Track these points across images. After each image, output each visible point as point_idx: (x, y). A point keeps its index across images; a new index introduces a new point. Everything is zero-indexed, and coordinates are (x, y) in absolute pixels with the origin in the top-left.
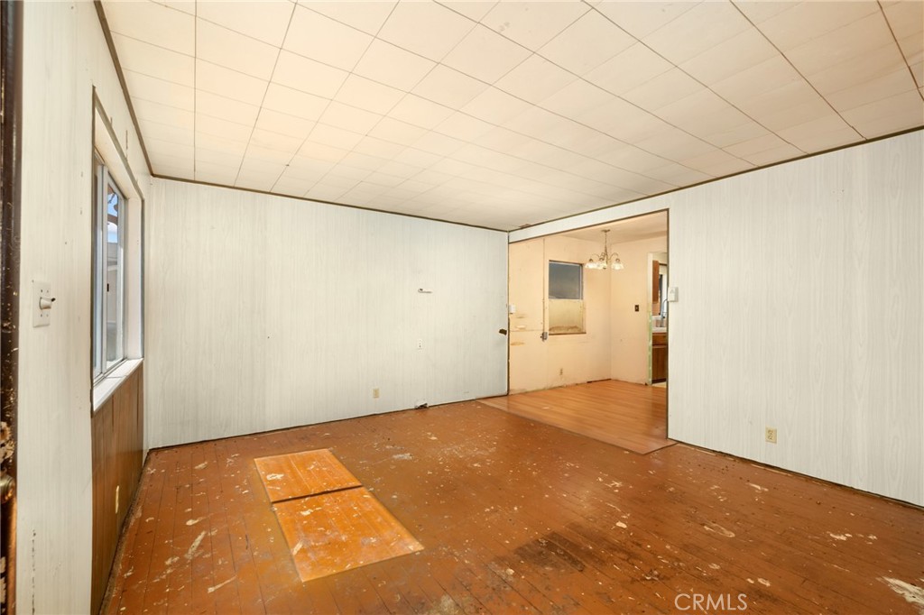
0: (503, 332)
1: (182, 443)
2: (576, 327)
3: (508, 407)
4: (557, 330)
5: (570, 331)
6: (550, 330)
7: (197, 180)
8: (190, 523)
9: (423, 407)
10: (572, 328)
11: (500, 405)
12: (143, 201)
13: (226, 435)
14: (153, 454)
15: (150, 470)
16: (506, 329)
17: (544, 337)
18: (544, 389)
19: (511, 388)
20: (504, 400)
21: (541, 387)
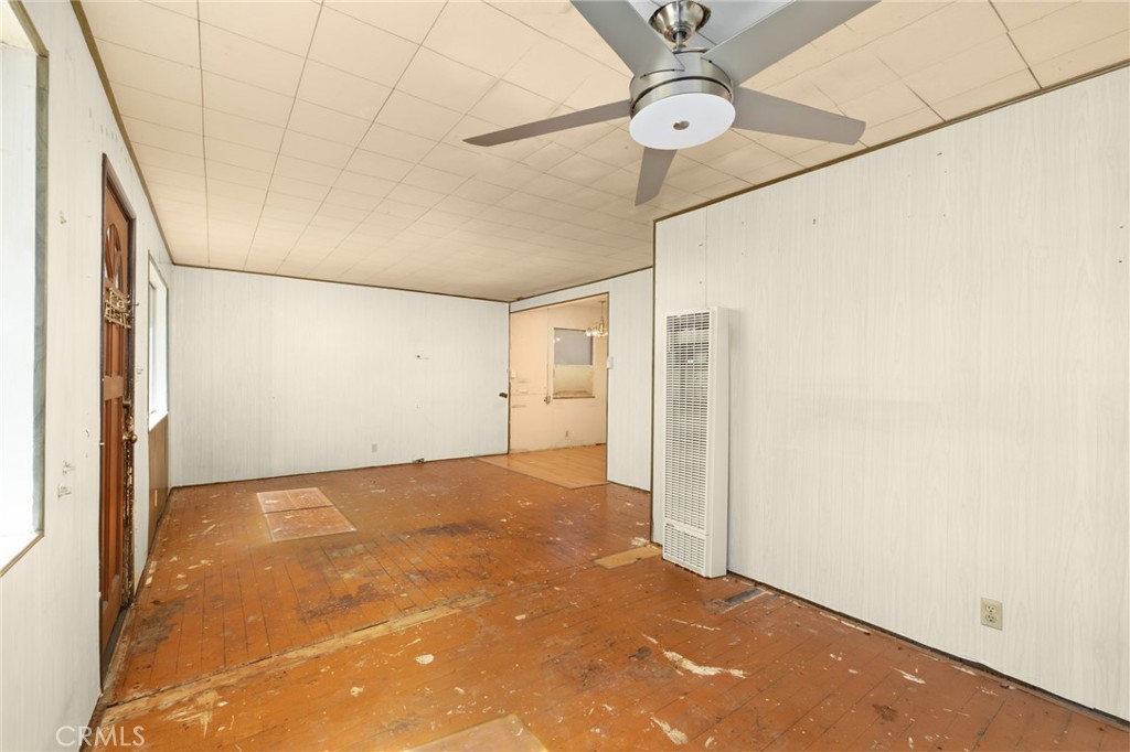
0: (502, 395)
1: (199, 483)
2: (585, 392)
3: (509, 465)
4: (561, 394)
5: (578, 395)
6: (555, 394)
7: (212, 266)
8: (205, 521)
9: (420, 463)
10: (580, 392)
11: (502, 463)
12: (168, 290)
13: (237, 479)
14: (175, 492)
15: (173, 498)
16: (507, 392)
17: (547, 401)
18: (548, 450)
19: (512, 447)
20: (505, 458)
21: (545, 447)
